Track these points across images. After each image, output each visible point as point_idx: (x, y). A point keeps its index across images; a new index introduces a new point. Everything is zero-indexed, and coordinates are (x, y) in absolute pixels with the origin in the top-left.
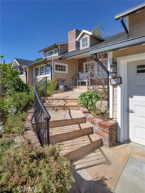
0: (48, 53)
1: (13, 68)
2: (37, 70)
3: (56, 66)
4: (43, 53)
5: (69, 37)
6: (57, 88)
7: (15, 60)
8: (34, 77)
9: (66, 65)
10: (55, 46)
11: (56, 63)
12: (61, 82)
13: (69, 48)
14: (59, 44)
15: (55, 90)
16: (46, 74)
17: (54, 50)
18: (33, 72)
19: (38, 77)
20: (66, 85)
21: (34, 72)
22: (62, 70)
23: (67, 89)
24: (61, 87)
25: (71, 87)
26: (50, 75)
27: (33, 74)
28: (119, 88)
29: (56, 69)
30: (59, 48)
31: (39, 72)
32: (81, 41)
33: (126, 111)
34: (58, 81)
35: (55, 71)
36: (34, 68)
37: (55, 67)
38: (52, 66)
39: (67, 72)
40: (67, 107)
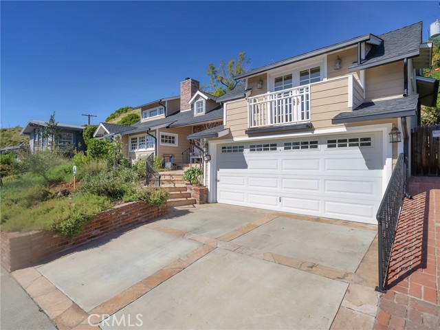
0: (148, 111)
1: (96, 137)
2: (134, 140)
3: (163, 136)
4: (140, 110)
5: (182, 90)
6: (163, 166)
7: (102, 125)
8: (130, 151)
9: (176, 136)
10: (160, 103)
11: (162, 133)
12: (168, 158)
13: (182, 107)
14: (166, 100)
15: (160, 167)
16: (148, 147)
17: (158, 108)
18: (128, 143)
19: (136, 150)
20: (175, 162)
21: (130, 144)
22: (170, 142)
23: (176, 167)
24: (168, 165)
25: (181, 165)
26: (153, 149)
27: (128, 146)
28: (209, 163)
29: (162, 141)
30: (166, 106)
31: (138, 143)
32: (195, 105)
33: (215, 181)
34: (164, 157)
35: (161, 144)
36: (130, 138)
37: (161, 139)
38: (157, 137)
39: (176, 144)
40: (172, 181)
